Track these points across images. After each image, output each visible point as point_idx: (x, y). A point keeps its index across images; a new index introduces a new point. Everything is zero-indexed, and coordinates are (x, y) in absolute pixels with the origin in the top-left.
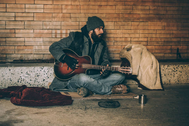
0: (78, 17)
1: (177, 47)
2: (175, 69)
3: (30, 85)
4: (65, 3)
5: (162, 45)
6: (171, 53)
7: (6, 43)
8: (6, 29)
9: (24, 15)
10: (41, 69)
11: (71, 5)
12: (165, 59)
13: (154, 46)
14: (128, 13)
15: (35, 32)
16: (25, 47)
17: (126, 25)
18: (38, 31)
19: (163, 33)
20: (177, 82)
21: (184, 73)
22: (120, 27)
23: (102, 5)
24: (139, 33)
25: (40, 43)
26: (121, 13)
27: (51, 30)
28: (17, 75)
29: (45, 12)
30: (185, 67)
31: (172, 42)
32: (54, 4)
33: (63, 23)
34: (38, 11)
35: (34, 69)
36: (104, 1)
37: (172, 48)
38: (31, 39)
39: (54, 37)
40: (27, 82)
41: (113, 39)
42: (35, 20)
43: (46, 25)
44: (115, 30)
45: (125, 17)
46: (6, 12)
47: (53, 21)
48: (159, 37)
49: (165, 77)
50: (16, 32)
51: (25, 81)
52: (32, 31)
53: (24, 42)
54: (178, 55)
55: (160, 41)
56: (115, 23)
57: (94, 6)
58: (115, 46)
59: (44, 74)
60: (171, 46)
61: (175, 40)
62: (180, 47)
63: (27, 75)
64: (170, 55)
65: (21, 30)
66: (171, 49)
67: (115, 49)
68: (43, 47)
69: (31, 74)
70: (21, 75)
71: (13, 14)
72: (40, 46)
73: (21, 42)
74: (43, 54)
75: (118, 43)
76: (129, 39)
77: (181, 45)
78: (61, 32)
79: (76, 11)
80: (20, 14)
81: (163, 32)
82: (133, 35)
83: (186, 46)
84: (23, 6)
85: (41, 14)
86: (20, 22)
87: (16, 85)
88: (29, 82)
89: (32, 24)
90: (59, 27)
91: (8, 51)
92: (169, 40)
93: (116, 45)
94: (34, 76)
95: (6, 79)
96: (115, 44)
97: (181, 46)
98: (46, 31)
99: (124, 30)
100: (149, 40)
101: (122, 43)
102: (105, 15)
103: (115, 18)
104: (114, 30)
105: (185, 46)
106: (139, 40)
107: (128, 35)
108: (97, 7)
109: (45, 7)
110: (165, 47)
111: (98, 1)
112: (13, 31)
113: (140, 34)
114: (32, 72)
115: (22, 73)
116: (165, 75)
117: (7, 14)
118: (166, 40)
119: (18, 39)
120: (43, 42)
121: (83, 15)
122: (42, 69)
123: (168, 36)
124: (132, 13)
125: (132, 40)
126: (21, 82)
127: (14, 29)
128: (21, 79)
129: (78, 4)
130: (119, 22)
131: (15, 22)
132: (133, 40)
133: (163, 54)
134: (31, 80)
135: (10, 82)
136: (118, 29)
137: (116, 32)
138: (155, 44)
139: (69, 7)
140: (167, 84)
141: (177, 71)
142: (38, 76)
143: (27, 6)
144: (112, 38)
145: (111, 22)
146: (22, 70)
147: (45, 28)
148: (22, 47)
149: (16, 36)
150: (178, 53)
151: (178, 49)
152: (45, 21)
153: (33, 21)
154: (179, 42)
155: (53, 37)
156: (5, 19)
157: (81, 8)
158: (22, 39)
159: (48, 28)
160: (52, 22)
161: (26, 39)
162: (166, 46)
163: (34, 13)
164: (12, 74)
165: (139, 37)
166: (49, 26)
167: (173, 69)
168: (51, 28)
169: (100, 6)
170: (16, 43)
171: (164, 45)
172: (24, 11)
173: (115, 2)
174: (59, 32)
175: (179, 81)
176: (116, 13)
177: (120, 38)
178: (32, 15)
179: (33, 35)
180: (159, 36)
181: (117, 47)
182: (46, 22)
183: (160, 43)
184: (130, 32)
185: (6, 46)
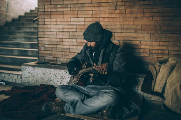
0: (114, 29)
3: (56, 85)
4: (103, 16)
7: (56, 49)
8: (56, 38)
9: (70, 27)
10: (66, 73)
11: (108, 17)
14: (167, 24)
15: (77, 41)
16: (69, 53)
17: (163, 36)
18: (80, 40)
22: (156, 39)
23: (137, 17)
24: (178, 45)
26: (158, 24)
28: (47, 75)
29: (85, 24)
32: (93, 17)
34: (80, 23)
35: (60, 72)
36: (141, 13)
38: (74, 47)
40: (55, 83)
41: (149, 51)
42: (77, 31)
44: (151, 42)
45: (163, 28)
46: (57, 25)
50: (64, 41)
51: (53, 81)
52: (75, 40)
53: (69, 49)
56: (152, 35)
57: (130, 18)
58: (151, 58)
59: (68, 78)
63: (54, 77)
65: (67, 39)
67: (150, 61)
69: (58, 76)
70: (50, 76)
71: (62, 27)
73: (67, 49)
75: (153, 54)
76: (167, 52)
79: (112, 23)
80: (66, 27)
82: (172, 48)
84: (69, 20)
85: (82, 26)
86: (66, 33)
87: (47, 84)
88: (56, 82)
89: (75, 34)
91: (58, 55)
93: (152, 56)
94: (60, 78)
95: (40, 77)
96: (150, 56)
99: (161, 42)
101: (158, 56)
102: (141, 27)
103: (152, 29)
104: (149, 42)
106: (178, 54)
107: (166, 47)
108: (132, 19)
109: (86, 20)
111: (135, 13)
112: (61, 40)
113: (180, 47)
114: (58, 74)
115: (51, 74)
117: (57, 26)
119: (65, 47)
121: (118, 27)
124: (171, 24)
125: (169, 53)
126: (50, 82)
127: (62, 38)
128: (50, 79)
129: (115, 16)
130: (155, 34)
131: (63, 33)
132: (171, 53)
134: (57, 81)
135: (42, 80)
136: (155, 40)
137: (153, 43)
139: (106, 20)
142: (63, 78)
143: (72, 19)
144: (147, 50)
145: (147, 34)
146: (51, 72)
148: (68, 53)
149: (64, 44)
153: (76, 32)
156: (56, 30)
157: (117, 20)
158: (68, 47)
161: (71, 47)
163: (77, 25)
164: (43, 74)
165: (179, 50)
169: (136, 18)
170: (63, 49)
172: (69, 24)
173: (152, 14)
176: (153, 24)
177: (157, 50)
178: (75, 27)
179: (75, 44)
181: (152, 59)
184: (168, 44)
185: (56, 51)
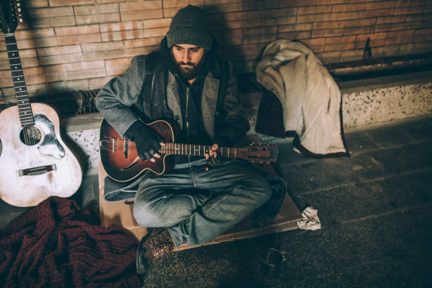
1: (368, 36)
2: (369, 98)
5: (340, 35)
6: (353, 50)
10: (77, 137)
12: (341, 61)
13: (323, 40)
15: (58, 34)
18: (65, 31)
19: (345, 10)
20: (370, 120)
21: (384, 104)
22: (256, 5)
24: (295, 14)
25: (76, 57)
27: (97, 26)
30: (390, 91)
31: (359, 27)
33: (124, 7)
37: (358, 40)
38: (53, 51)
39: (107, 40)
41: (241, 34)
42: (51, 5)
43: (81, 15)
44: (245, 13)
47: (99, 4)
48: (334, 20)
49: (348, 115)
52: (50, 32)
53: (38, 57)
54: (367, 53)
55: (336, 27)
58: (245, 47)
59: (87, 146)
60: (357, 35)
61: (366, 23)
62: (372, 37)
64: (352, 53)
66: (355, 42)
68: (84, 65)
72: (76, 64)
73: (29, 59)
74: (88, 79)
75: (250, 39)
76: (274, 30)
77: (376, 31)
78: (122, 27)
81: (345, 8)
82: (284, 21)
83: (385, 34)
89: (46, 16)
90: (115, 17)
92: (355, 23)
93: (248, 43)
96: (245, 42)
97: (376, 35)
98: (85, 29)
99: (264, 12)
100: (315, 28)
101: (258, 40)
104: (242, 13)
105: (381, 34)
106: (294, 30)
107: (273, 21)
110: (344, 39)
113: (298, 17)
116: (348, 112)
118: (349, 24)
120: (83, 55)
122: (80, 136)
123: (355, 16)
125: (280, 31)
132: (283, 31)
133: (339, 53)
136: (252, 8)
137: (248, 15)
138: (326, 36)
140: (350, 127)
141: (372, 101)
144: (238, 30)
147: (80, 21)
148: (35, 69)
150: (368, 49)
151: (369, 40)
152: (78, 6)
153: (49, 7)
154: (372, 27)
155: (104, 40)
159: (89, 21)
160: (97, 6)
162: (347, 38)
165: (296, 24)
166: (91, 16)
167: (366, 99)
168: (96, 21)
171: (343, 36)
174: (116, 27)
175: (372, 119)
177: (256, 28)
179: (55, 42)
180: (337, 17)
181: (249, 49)
182: (82, 7)
183: (337, 31)
184: (277, 13)
